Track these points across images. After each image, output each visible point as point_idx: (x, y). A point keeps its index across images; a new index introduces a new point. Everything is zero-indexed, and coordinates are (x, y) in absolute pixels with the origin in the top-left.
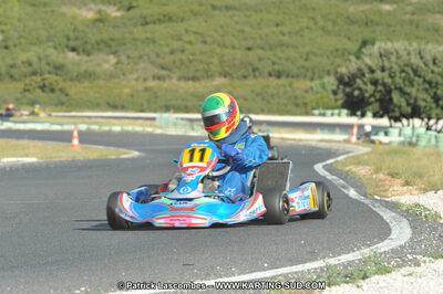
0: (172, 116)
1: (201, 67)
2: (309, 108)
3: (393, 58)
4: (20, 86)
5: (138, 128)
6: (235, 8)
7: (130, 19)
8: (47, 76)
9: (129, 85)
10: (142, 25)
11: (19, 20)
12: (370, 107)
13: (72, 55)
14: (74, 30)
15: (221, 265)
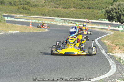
0: (59, 18)
1: (68, 5)
2: (98, 18)
3: (122, 6)
4: (17, 7)
8: (25, 5)
9: (48, 9)
12: (115, 19)
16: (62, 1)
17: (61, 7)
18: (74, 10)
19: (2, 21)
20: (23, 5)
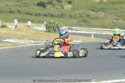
16: (123, 13)
17: (121, 19)
20: (83, 17)
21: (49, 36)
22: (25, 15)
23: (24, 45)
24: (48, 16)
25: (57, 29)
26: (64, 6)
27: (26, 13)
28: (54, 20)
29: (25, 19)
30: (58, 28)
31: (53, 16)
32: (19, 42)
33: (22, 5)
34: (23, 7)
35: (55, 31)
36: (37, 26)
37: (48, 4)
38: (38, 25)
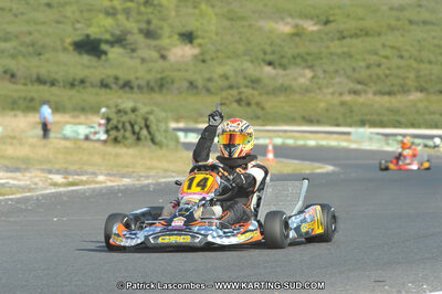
0: (367, 131)
1: (397, 81)
4: (217, 99)
5: (333, 142)
6: (432, 23)
7: (327, 34)
8: (243, 90)
9: (325, 100)
10: (339, 39)
11: (217, 34)
13: (268, 69)
14: (271, 44)
15: (413, 283)
16: (375, 71)
17: (371, 91)
18: (421, 101)
19: (167, 146)
20: (238, 88)
21: (117, 155)
22: (30, 87)
23: (30, 190)
24: (114, 86)
25: (144, 132)
26: (168, 50)
27: (34, 77)
28: (135, 102)
29: (32, 100)
30: (147, 127)
31: (131, 88)
32: (11, 182)
33: (20, 52)
34: (24, 56)
35: (138, 139)
36: (75, 124)
37: (112, 44)
38: (77, 121)
